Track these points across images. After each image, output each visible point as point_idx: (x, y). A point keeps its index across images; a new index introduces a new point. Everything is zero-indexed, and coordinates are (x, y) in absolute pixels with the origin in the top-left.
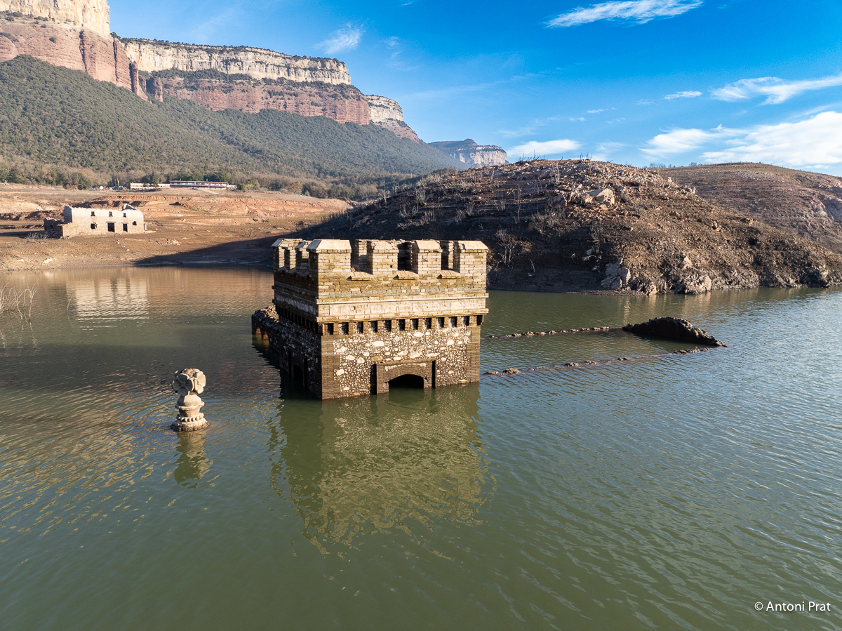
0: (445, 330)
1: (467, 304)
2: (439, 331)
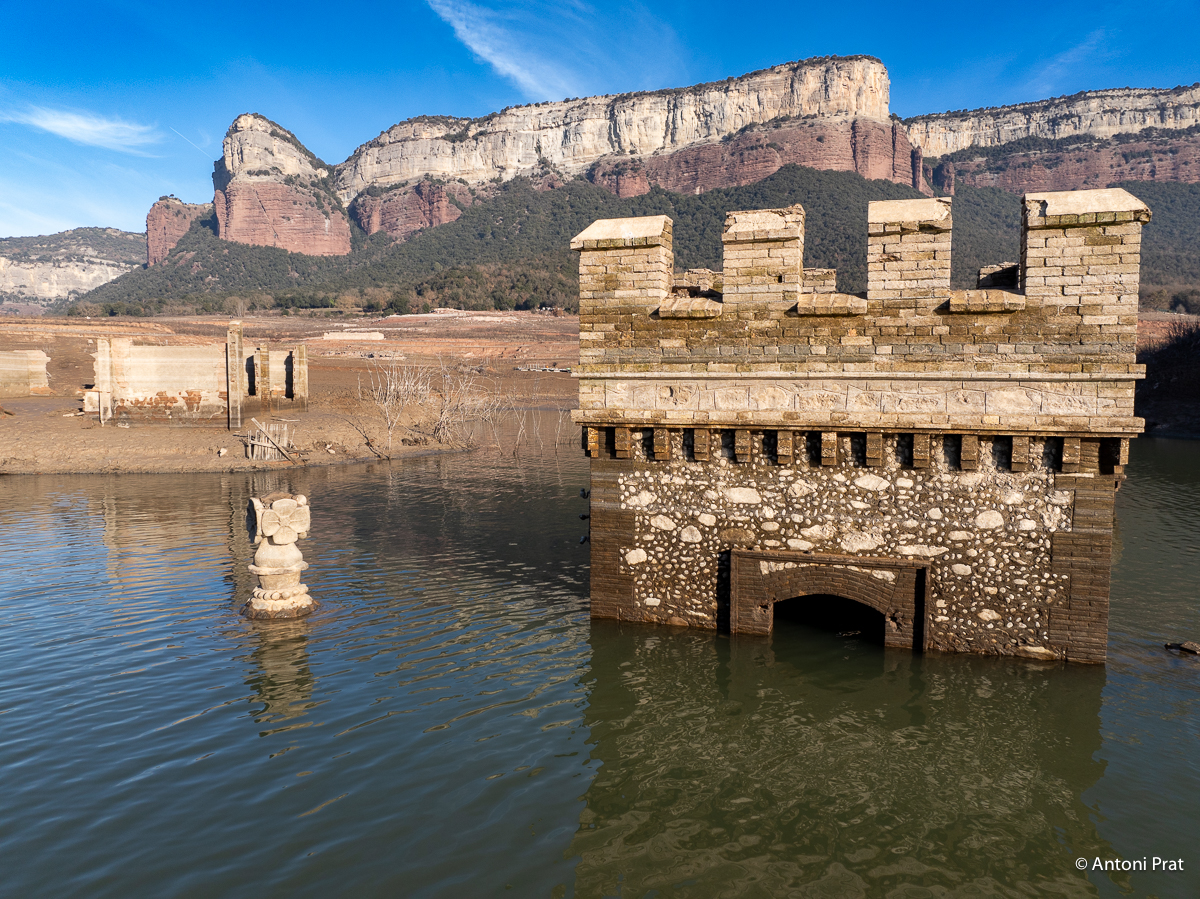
0: (969, 480)
1: (1054, 399)
2: (947, 478)
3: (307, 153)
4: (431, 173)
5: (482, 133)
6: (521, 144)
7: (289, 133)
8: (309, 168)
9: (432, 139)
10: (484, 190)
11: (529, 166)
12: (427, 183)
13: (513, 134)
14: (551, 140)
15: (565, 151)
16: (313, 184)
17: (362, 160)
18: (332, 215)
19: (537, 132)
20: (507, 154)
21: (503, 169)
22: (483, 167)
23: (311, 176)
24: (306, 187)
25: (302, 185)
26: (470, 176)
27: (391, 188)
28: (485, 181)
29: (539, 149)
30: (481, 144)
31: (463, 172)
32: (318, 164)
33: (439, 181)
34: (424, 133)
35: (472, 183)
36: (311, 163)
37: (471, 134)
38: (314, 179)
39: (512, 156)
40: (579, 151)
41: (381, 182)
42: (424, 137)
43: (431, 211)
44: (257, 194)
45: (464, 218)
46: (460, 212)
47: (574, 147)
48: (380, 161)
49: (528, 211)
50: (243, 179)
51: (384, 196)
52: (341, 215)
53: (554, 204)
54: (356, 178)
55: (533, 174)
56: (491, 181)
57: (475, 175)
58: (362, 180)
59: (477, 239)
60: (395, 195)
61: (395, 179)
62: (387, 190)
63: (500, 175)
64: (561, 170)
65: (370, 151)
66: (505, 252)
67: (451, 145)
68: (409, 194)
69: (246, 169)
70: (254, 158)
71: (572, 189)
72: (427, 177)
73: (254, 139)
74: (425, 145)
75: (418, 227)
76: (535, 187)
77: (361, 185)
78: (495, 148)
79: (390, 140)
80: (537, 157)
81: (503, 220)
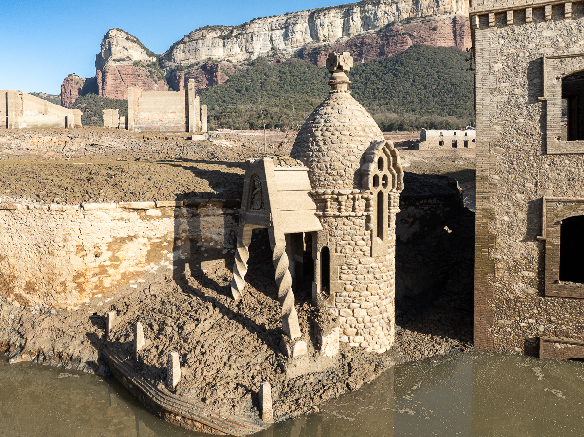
3: (145, 48)
4: (212, 57)
5: (239, 34)
6: (261, 39)
7: (135, 38)
8: (146, 57)
9: (212, 38)
10: (241, 65)
11: (266, 51)
12: (210, 62)
13: (257, 34)
14: (278, 36)
15: (286, 42)
16: (148, 65)
17: (175, 51)
18: (158, 82)
19: (271, 32)
20: (254, 45)
21: (251, 53)
22: (241, 53)
23: (147, 61)
24: (144, 67)
25: (142, 66)
26: (233, 58)
27: (190, 66)
28: (242, 60)
29: (271, 41)
30: (239, 40)
31: (229, 56)
32: (151, 54)
33: (216, 61)
34: (208, 35)
35: (234, 61)
36: (147, 53)
37: (233, 35)
38: (149, 63)
39: (256, 46)
40: (294, 42)
41: (185, 63)
42: (208, 37)
43: (212, 78)
44: (119, 71)
45: (230, 81)
46: (228, 78)
47: (291, 39)
48: (184, 52)
49: (265, 76)
50: (111, 64)
51: (186, 71)
52: (163, 82)
53: (280, 72)
54: (171, 62)
55: (268, 55)
56: (245, 60)
57: (236, 57)
58: (174, 62)
59: (237, 92)
60: (192, 70)
61: (192, 61)
62: (188, 67)
63: (250, 57)
64: (284, 52)
65: (179, 46)
66: (253, 99)
67: (222, 41)
68: (200, 69)
69: (113, 58)
70: (117, 52)
71: (290, 63)
72: (210, 59)
73: (117, 42)
74: (208, 42)
75: (205, 87)
76: (269, 62)
77: (174, 65)
78: (247, 42)
79: (189, 40)
80: (270, 46)
81: (251, 82)
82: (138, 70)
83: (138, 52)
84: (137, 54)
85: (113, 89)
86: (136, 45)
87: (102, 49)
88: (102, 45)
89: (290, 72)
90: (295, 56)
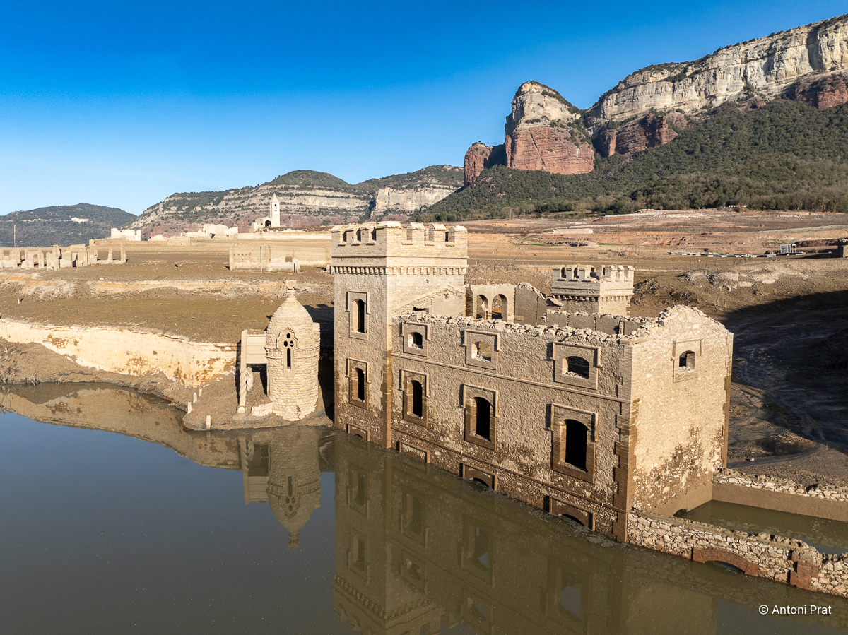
3: (566, 103)
4: (655, 107)
5: (697, 72)
6: (729, 76)
7: (554, 91)
8: (568, 114)
9: (657, 82)
10: (696, 115)
11: (735, 93)
12: (652, 115)
13: (723, 70)
14: (756, 69)
15: (769, 77)
16: (569, 125)
17: (605, 104)
18: (581, 146)
19: (744, 65)
20: (717, 86)
21: (714, 97)
22: (697, 98)
23: (568, 119)
24: (564, 127)
25: (562, 126)
26: (686, 106)
27: (625, 122)
28: (699, 108)
29: (745, 77)
30: (696, 81)
31: (680, 104)
32: (573, 110)
33: (661, 112)
34: (651, 78)
35: (687, 111)
36: (569, 110)
37: (688, 74)
38: (571, 121)
39: (722, 87)
40: (782, 75)
41: (618, 118)
42: (651, 81)
43: (654, 135)
44: (532, 135)
45: (679, 138)
46: (676, 134)
47: (777, 72)
48: (617, 103)
49: (732, 128)
50: (523, 127)
51: (619, 128)
52: (588, 145)
53: (755, 121)
54: (600, 117)
55: (739, 99)
56: (703, 109)
57: (690, 105)
58: (604, 118)
59: (688, 154)
60: (627, 127)
61: (628, 115)
62: (622, 123)
63: (711, 103)
64: (764, 92)
65: (610, 97)
66: (710, 162)
67: (671, 84)
68: (637, 125)
69: (525, 120)
70: (531, 111)
71: (773, 107)
72: (652, 110)
73: (531, 98)
74: (651, 87)
75: (643, 148)
76: (739, 109)
77: (603, 122)
78: (707, 82)
79: (626, 87)
80: (743, 84)
81: (710, 138)
82: (556, 132)
83: (557, 109)
84: (556, 111)
85: (524, 158)
86: (555, 100)
87: (513, 109)
88: (513, 104)
89: (771, 121)
90: (782, 96)
